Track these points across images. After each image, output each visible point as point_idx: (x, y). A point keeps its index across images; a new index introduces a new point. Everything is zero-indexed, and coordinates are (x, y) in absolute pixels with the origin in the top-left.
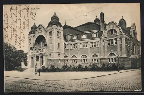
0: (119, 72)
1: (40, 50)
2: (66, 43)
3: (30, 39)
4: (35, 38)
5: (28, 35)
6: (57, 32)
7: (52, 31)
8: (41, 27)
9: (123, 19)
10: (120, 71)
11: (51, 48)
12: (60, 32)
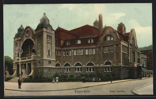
0: (111, 82)
1: (28, 56)
2: (58, 48)
3: (17, 43)
4: (22, 42)
5: (14, 38)
6: (47, 36)
7: (41, 35)
8: (29, 30)
9: (122, 24)
10: (113, 82)
11: (39, 55)
12: (51, 37)
